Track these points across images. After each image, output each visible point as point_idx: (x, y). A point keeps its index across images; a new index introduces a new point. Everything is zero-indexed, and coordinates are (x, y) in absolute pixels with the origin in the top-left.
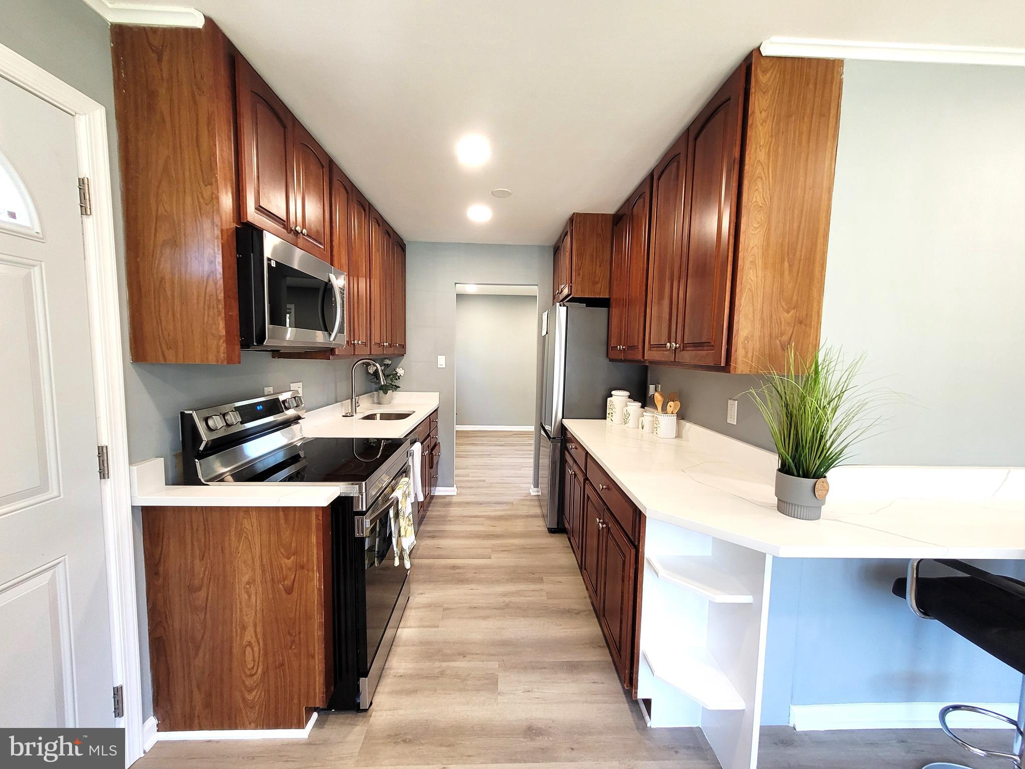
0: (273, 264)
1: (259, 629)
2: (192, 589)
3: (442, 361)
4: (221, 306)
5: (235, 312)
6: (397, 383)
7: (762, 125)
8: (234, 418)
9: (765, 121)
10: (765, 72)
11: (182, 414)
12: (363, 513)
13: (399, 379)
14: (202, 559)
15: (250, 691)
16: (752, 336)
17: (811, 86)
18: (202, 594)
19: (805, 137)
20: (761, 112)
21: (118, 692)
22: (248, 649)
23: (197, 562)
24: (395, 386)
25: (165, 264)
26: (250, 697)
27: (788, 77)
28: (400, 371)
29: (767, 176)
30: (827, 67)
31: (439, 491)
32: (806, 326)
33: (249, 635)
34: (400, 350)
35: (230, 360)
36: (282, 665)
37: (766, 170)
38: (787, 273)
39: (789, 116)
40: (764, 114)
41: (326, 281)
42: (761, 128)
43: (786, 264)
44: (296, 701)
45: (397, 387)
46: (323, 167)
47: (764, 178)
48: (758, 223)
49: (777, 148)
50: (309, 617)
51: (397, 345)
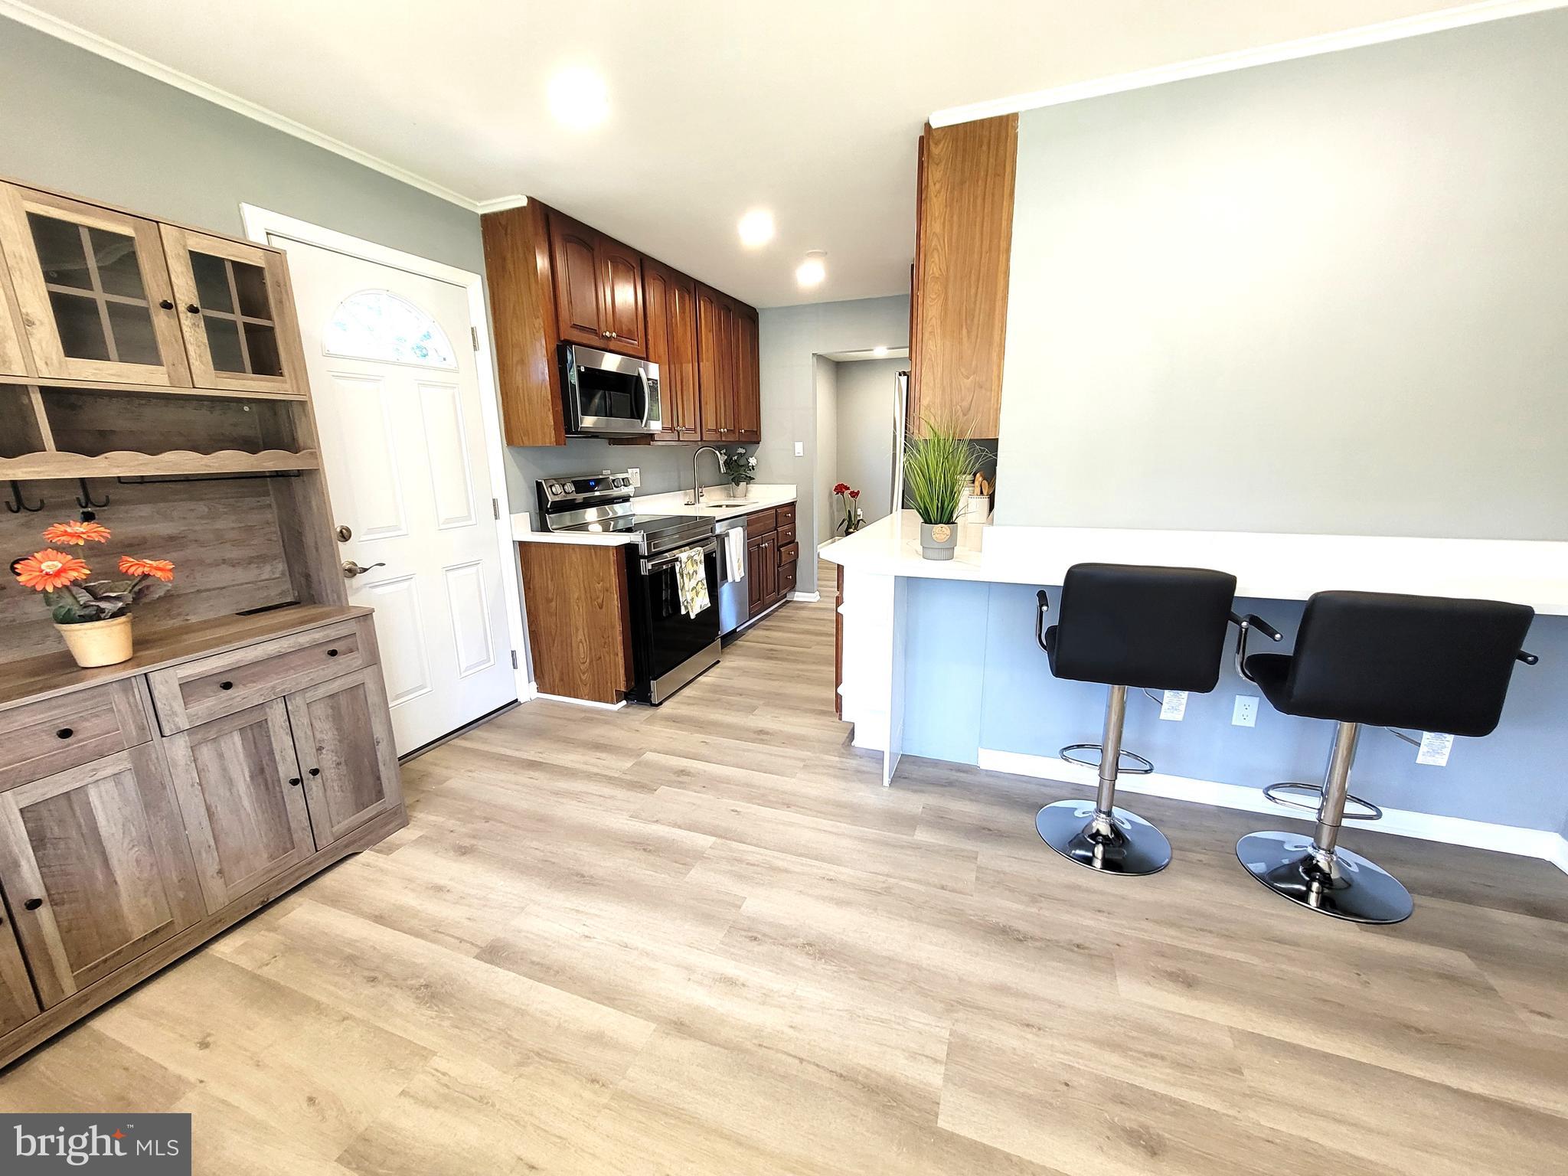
0: (583, 369)
1: (586, 632)
2: (549, 601)
3: (799, 448)
4: (550, 404)
5: (560, 408)
6: (750, 474)
7: (936, 196)
8: (570, 488)
9: (939, 192)
10: (936, 144)
11: (537, 481)
12: (644, 557)
13: (753, 469)
14: (552, 581)
15: (584, 674)
16: (934, 403)
17: (985, 148)
18: (553, 604)
19: (979, 201)
20: (935, 184)
21: (513, 653)
22: (581, 644)
23: (549, 581)
24: (750, 477)
25: (519, 379)
26: (584, 678)
27: (960, 144)
28: (752, 461)
29: (943, 246)
30: (1000, 124)
31: (797, 597)
32: (986, 389)
33: (580, 636)
34: (753, 437)
35: (558, 443)
36: (600, 658)
37: (942, 242)
38: (965, 339)
39: (962, 183)
40: (938, 186)
41: (637, 375)
42: (935, 200)
43: (964, 331)
44: (609, 684)
45: (749, 480)
46: (634, 268)
47: (940, 251)
48: (936, 293)
49: (952, 217)
50: (613, 627)
51: (743, 431)
